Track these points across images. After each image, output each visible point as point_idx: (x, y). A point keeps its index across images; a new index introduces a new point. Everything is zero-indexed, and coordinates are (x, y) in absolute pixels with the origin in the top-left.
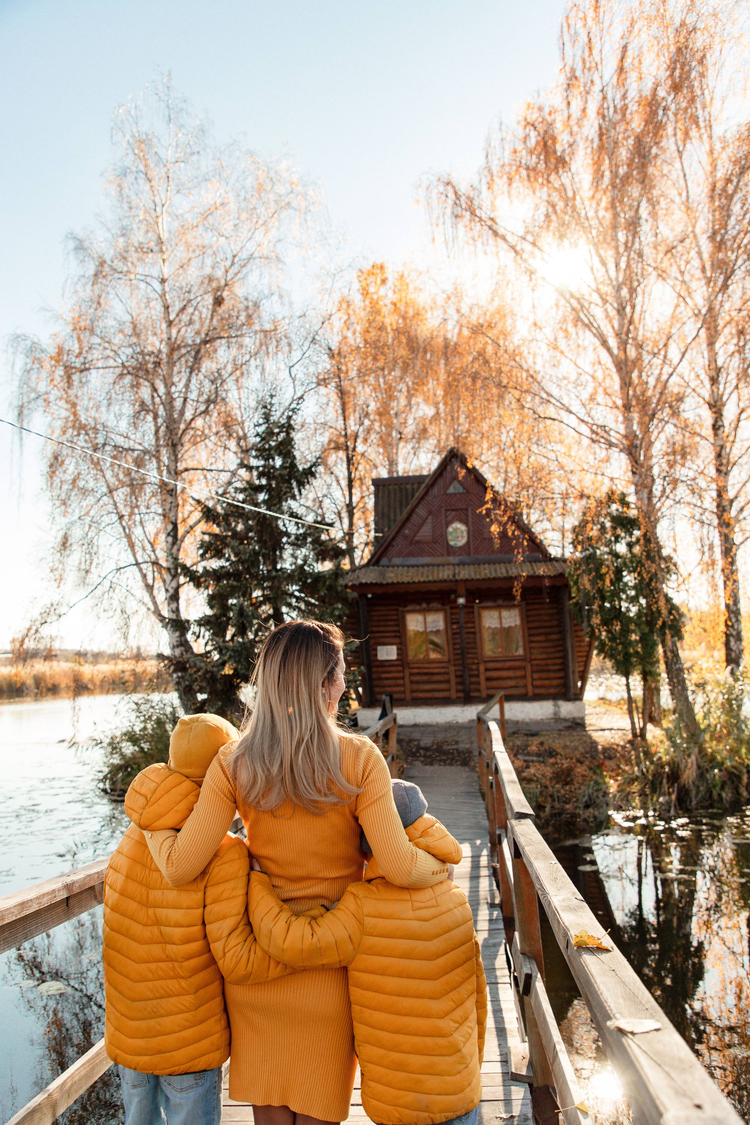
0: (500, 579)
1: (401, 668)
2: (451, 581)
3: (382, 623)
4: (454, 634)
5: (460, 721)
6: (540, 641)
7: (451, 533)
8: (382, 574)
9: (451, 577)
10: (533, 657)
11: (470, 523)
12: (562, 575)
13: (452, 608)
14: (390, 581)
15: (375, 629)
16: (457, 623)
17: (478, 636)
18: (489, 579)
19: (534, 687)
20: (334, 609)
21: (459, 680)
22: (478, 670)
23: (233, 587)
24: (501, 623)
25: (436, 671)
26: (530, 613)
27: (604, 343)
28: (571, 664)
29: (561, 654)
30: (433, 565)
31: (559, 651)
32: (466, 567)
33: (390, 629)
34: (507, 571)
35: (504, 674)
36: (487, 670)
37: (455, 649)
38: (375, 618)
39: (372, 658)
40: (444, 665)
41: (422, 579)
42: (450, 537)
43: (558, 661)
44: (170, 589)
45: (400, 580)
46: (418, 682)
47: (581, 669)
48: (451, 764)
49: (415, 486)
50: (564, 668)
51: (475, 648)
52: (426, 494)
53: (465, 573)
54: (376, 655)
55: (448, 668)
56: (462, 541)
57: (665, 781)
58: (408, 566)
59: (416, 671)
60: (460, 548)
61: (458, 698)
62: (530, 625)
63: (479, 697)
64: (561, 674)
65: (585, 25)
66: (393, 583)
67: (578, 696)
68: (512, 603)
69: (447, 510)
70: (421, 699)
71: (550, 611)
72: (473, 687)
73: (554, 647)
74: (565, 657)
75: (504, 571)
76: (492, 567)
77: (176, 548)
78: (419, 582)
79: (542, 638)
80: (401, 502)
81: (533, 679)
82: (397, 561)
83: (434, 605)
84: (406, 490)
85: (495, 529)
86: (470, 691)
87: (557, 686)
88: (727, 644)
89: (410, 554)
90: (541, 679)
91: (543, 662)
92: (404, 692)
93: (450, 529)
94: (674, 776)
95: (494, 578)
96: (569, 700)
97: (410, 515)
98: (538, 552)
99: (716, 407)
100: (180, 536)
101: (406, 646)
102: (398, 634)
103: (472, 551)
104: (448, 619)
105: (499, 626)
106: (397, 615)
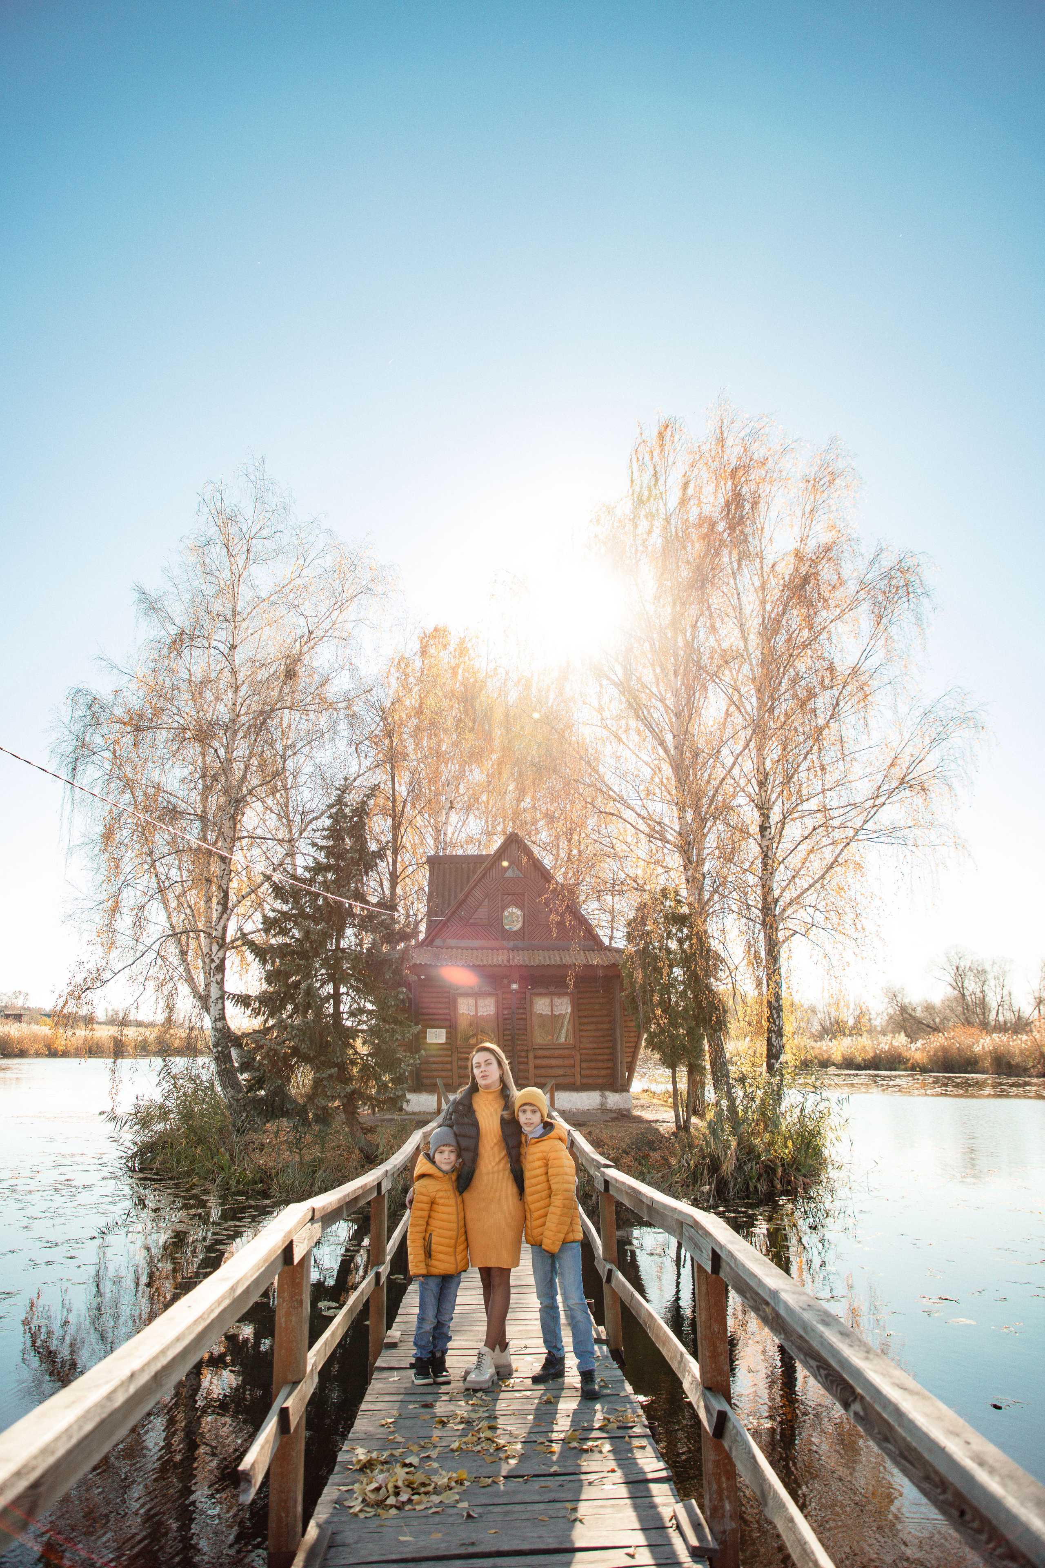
0: (554, 966)
1: (449, 1053)
2: (506, 966)
3: (433, 1005)
4: (505, 1019)
6: (590, 1030)
7: (507, 917)
8: (437, 956)
9: (505, 962)
10: (582, 1046)
11: (526, 908)
12: (614, 965)
13: (504, 993)
14: (444, 964)
15: (425, 1011)
16: (509, 1008)
17: (528, 1022)
18: (544, 966)
19: (582, 1076)
20: (399, 993)
22: (527, 1057)
24: (552, 1010)
26: (581, 1001)
27: (662, 743)
28: (619, 1055)
29: (609, 1044)
30: (488, 949)
31: (608, 1041)
32: (521, 952)
33: (440, 1011)
34: (561, 959)
35: (553, 1062)
36: (536, 1057)
37: (505, 1035)
38: (426, 1000)
39: (422, 1041)
41: (476, 963)
42: (505, 921)
44: (216, 959)
45: (454, 962)
47: (629, 1060)
49: (472, 865)
50: (612, 1057)
51: (525, 1035)
52: (483, 876)
53: (520, 959)
54: (425, 1038)
56: (517, 926)
57: (705, 1172)
58: (463, 948)
60: (515, 932)
62: (581, 1013)
64: (610, 1064)
65: (652, 458)
67: (625, 1088)
68: (565, 990)
69: (503, 894)
71: (602, 1000)
73: (602, 1036)
74: (614, 1047)
75: (558, 958)
76: (546, 953)
77: (225, 916)
79: (592, 1027)
80: (456, 882)
81: (581, 1069)
82: (450, 942)
83: (486, 989)
84: (462, 868)
85: (554, 917)
87: (604, 1076)
88: (769, 1039)
89: (464, 936)
90: (589, 1068)
91: (592, 1052)
92: (451, 1077)
93: (506, 913)
94: (715, 1166)
96: (616, 1091)
97: (467, 896)
98: (592, 940)
99: (764, 809)
100: (230, 905)
101: (456, 1029)
102: (448, 1018)
103: (527, 936)
104: (500, 1004)
105: (550, 1013)
106: (448, 997)
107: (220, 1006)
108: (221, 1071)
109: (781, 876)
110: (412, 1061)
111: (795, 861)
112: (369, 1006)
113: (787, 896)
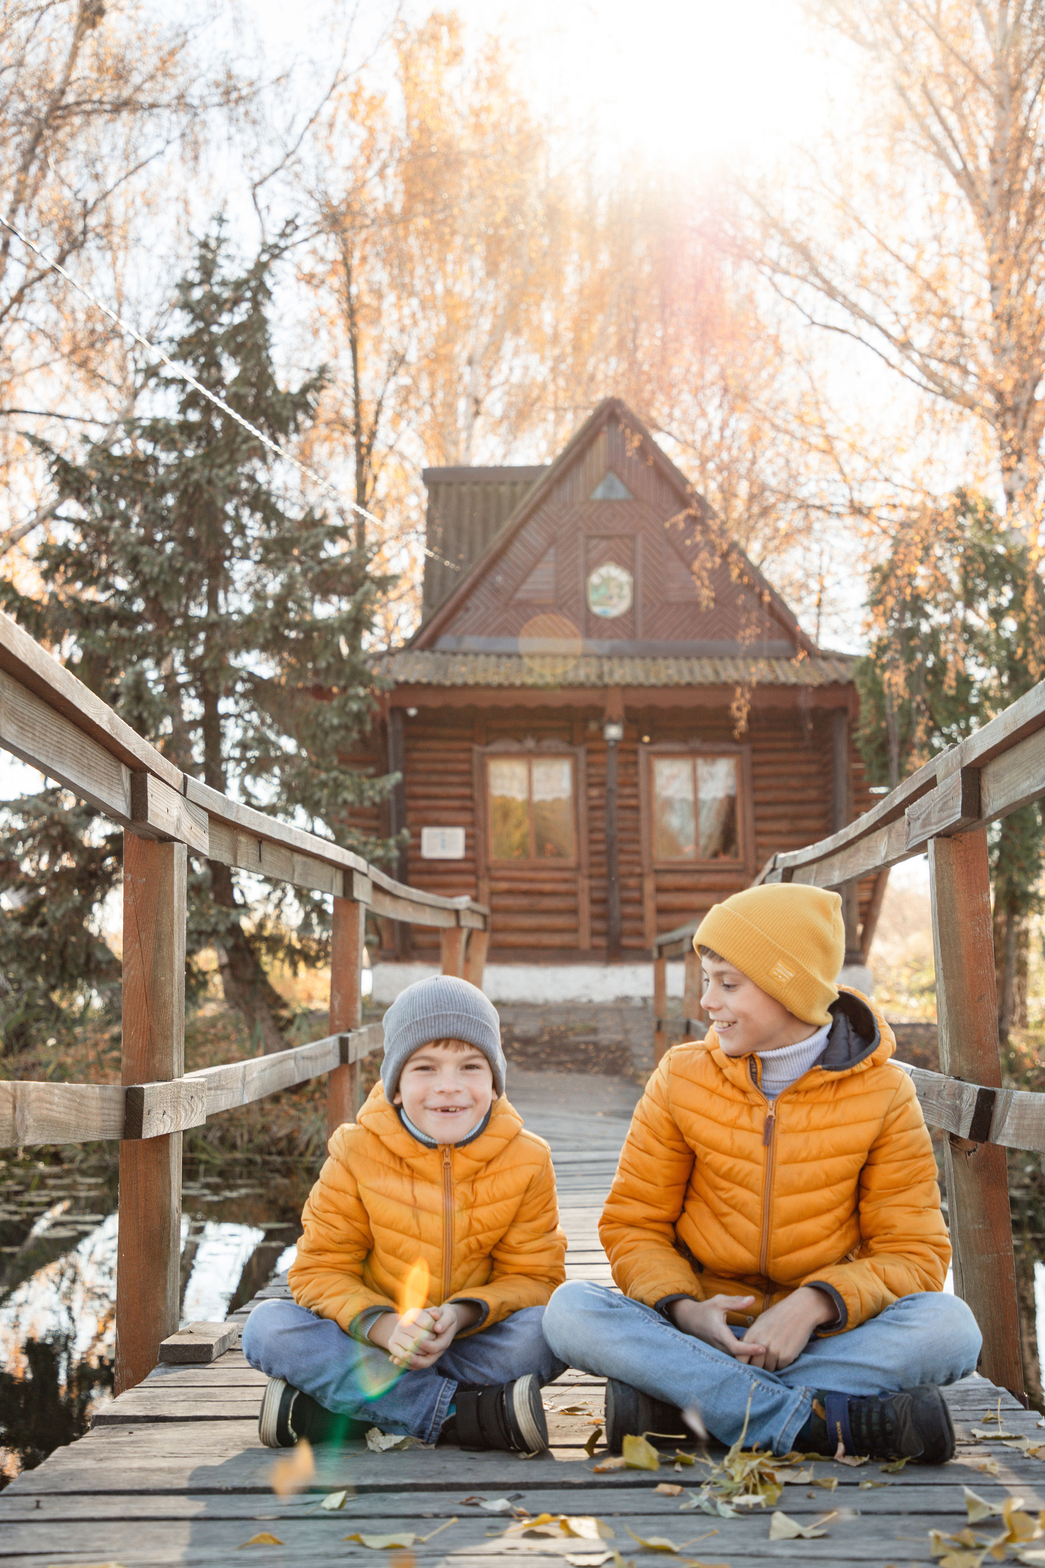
0: (701, 686)
1: (471, 879)
2: (594, 687)
3: (435, 778)
4: (592, 808)
5: (598, 998)
6: (779, 833)
7: (597, 588)
8: (441, 667)
9: (593, 682)
11: (639, 568)
12: (835, 684)
13: (590, 752)
14: (459, 681)
15: (419, 790)
16: (602, 784)
17: (644, 814)
18: (678, 686)
21: (598, 909)
22: (640, 888)
23: (121, 641)
24: (696, 790)
25: (548, 887)
26: (760, 770)
30: (554, 656)
32: (627, 662)
33: (450, 791)
34: (717, 673)
36: (659, 890)
37: (592, 842)
38: (420, 766)
39: (411, 852)
40: (567, 875)
41: (530, 681)
42: (593, 597)
45: (481, 679)
46: (507, 911)
47: (866, 896)
48: (581, 1071)
51: (637, 842)
52: (545, 498)
53: (624, 673)
54: (419, 846)
55: (574, 881)
58: (499, 656)
59: (504, 886)
60: (615, 621)
61: (594, 948)
62: (761, 796)
63: (641, 949)
66: (465, 686)
68: (724, 746)
69: (589, 537)
70: (514, 947)
71: (804, 769)
72: (628, 925)
75: (709, 672)
76: (684, 664)
78: (523, 686)
79: (783, 825)
80: (485, 522)
82: (471, 642)
83: (552, 742)
84: (499, 495)
86: (621, 934)
89: (502, 631)
95: (689, 685)
97: (509, 542)
98: (786, 636)
101: (485, 830)
102: (468, 804)
103: (640, 630)
104: (582, 776)
105: (690, 797)
106: (469, 761)
110: (379, 852)
112: (289, 745)
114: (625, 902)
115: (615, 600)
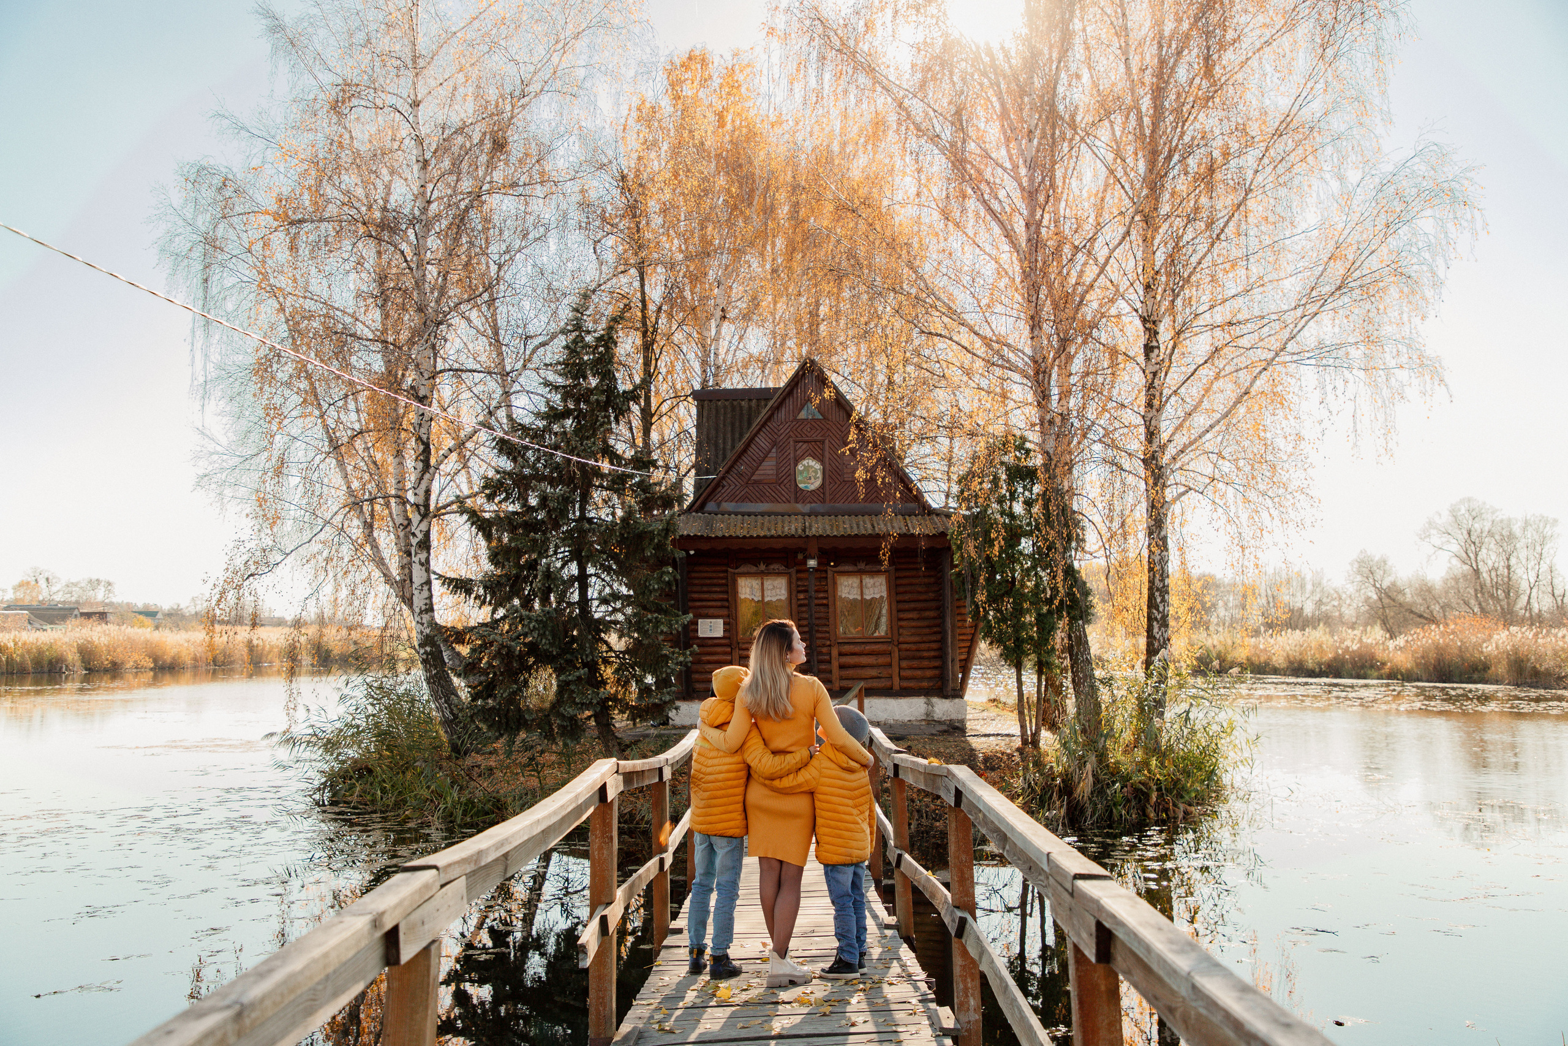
0: (863, 537)
1: (729, 649)
2: (800, 537)
3: (705, 589)
4: (800, 605)
6: (912, 619)
7: (801, 472)
8: (709, 524)
9: (800, 531)
10: (901, 639)
11: (827, 460)
12: (943, 534)
13: (798, 571)
14: (720, 534)
15: (695, 596)
16: (806, 591)
17: (830, 609)
18: (849, 536)
19: (901, 678)
20: (663, 573)
22: (830, 654)
24: (862, 594)
26: (900, 582)
27: (1009, 234)
28: (950, 650)
29: (938, 637)
30: (776, 514)
31: (935, 633)
32: (820, 518)
33: (715, 596)
34: (873, 527)
35: (864, 660)
36: (841, 654)
38: (696, 582)
39: (692, 634)
41: (762, 534)
42: (799, 478)
43: (934, 646)
44: (417, 532)
45: (732, 532)
47: (963, 657)
49: (754, 403)
50: (941, 655)
51: (826, 625)
52: (769, 419)
53: (819, 527)
54: (697, 631)
56: (815, 484)
58: (743, 515)
60: (812, 492)
62: (900, 597)
64: (937, 663)
66: (724, 537)
67: (958, 693)
68: (878, 567)
69: (796, 442)
71: (926, 580)
73: (928, 627)
74: (943, 641)
75: (869, 526)
76: (853, 519)
77: (427, 476)
78: (758, 537)
79: (914, 615)
80: (733, 425)
81: (900, 668)
82: (727, 506)
83: (775, 566)
84: (741, 407)
85: (860, 474)
87: (930, 678)
88: (1149, 630)
89: (744, 499)
90: (911, 668)
91: (913, 647)
93: (800, 467)
94: (1066, 789)
95: (856, 536)
96: (946, 697)
97: (748, 446)
98: (914, 502)
99: (1150, 323)
100: (433, 461)
101: (736, 619)
102: (726, 604)
103: (828, 497)
104: (793, 586)
105: (859, 598)
106: (726, 578)
107: (426, 594)
108: (431, 677)
109: (1171, 413)
110: (681, 659)
111: (1192, 391)
112: (625, 590)
113: (1181, 440)
114: (821, 662)
115: (813, 480)
